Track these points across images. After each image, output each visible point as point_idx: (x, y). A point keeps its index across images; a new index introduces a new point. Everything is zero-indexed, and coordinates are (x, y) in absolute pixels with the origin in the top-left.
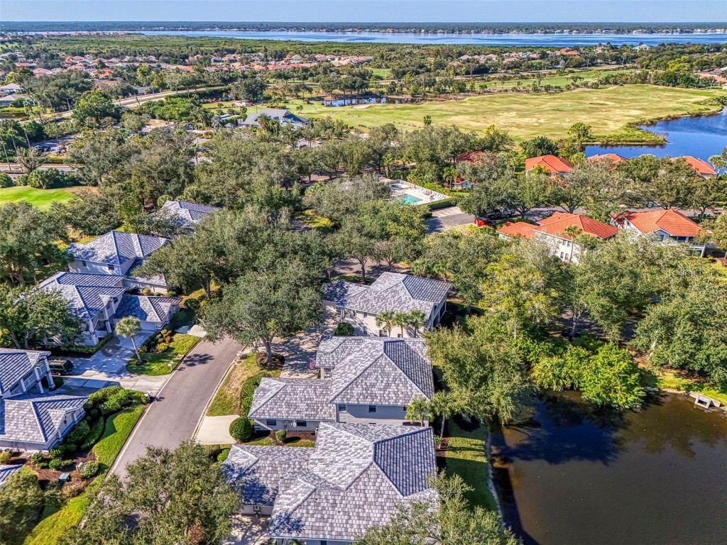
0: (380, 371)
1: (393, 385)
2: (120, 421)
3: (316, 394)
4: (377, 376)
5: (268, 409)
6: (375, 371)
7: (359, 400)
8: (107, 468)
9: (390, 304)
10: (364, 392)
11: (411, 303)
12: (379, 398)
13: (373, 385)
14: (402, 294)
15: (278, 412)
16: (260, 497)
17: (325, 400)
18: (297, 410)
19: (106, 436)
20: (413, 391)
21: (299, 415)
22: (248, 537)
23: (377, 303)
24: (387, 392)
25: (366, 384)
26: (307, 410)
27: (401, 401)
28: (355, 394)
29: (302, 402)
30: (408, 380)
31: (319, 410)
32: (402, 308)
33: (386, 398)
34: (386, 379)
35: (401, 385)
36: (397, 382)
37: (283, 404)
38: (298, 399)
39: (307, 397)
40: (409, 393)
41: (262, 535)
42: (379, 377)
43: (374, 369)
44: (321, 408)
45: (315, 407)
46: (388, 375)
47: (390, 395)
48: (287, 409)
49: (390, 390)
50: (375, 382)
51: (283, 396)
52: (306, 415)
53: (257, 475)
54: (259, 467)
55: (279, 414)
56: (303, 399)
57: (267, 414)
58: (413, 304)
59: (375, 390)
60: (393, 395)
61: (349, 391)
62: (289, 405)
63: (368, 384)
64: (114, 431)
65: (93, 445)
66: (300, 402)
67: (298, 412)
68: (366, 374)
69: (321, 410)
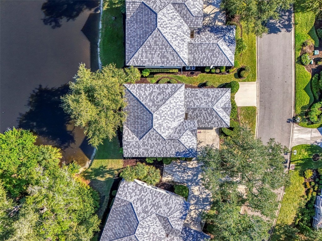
0: (155, 102)
1: (147, 95)
2: (306, 99)
3: (193, 102)
4: (157, 99)
5: (220, 93)
6: (158, 102)
7: (167, 86)
8: (297, 62)
9: (149, 199)
10: (164, 90)
11: (134, 198)
12: (155, 87)
13: (159, 94)
14: (140, 209)
15: (213, 92)
16: (212, 29)
17: (187, 99)
18: (203, 93)
19: (308, 84)
20: (136, 92)
21: (201, 91)
22: (213, 22)
23: (159, 201)
24: (151, 90)
25: (164, 95)
26: (197, 93)
27: (143, 86)
28: (170, 89)
29: (201, 97)
30: (138, 98)
31: (190, 93)
32: (140, 194)
33: (151, 87)
34: (152, 98)
35: (143, 95)
36: (145, 96)
37: (212, 96)
38: (203, 99)
39: (198, 100)
40: (138, 90)
41: (207, 23)
42: (155, 99)
43: (159, 104)
44: (189, 95)
45: (192, 95)
46: (150, 100)
47: (149, 89)
48: (209, 93)
49: (149, 92)
50: (158, 96)
51: (213, 100)
52: (197, 91)
53: (216, 37)
54: (216, 40)
55: (213, 90)
56: (200, 99)
57: (220, 90)
58: (131, 197)
59: (158, 91)
60: (147, 89)
61: (173, 90)
62: (208, 96)
63: (162, 94)
64: (305, 89)
65: (312, 77)
66: (202, 97)
67: (202, 92)
68: (164, 101)
69: (189, 93)
